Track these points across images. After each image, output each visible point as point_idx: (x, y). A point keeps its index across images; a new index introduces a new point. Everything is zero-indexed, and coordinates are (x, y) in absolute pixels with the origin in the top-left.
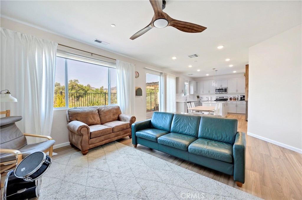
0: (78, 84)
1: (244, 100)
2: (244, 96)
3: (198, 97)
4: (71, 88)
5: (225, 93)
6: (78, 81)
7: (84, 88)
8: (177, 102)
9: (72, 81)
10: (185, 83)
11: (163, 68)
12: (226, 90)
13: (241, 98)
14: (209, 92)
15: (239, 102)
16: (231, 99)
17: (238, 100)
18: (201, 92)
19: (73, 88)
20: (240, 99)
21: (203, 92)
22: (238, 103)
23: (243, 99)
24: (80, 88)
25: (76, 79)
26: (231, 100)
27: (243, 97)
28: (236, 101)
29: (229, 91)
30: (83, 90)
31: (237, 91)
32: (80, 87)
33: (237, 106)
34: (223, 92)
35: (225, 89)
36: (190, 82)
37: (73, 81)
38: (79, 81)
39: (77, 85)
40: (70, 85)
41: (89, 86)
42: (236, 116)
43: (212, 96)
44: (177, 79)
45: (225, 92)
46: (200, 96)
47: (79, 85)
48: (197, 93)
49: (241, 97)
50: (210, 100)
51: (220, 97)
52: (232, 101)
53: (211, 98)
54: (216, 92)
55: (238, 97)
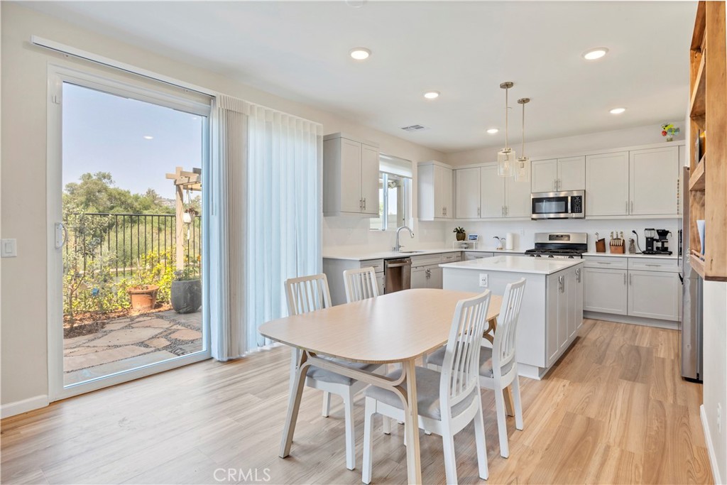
0: (111, 186)
1: (663, 250)
2: (663, 234)
3: (461, 234)
4: (83, 199)
5: (574, 215)
6: (109, 177)
7: (129, 201)
8: (325, 260)
9: (90, 176)
10: (383, 168)
11: (226, 73)
12: (576, 204)
13: (650, 242)
14: (505, 210)
15: (641, 263)
16: (601, 245)
17: (632, 250)
18: (473, 215)
19: (90, 199)
20: (643, 246)
21: (480, 214)
22: (636, 266)
23: (659, 245)
24: (115, 198)
25: (103, 172)
26: (604, 251)
27: (657, 237)
28: (627, 254)
29: (591, 207)
30: (128, 206)
31: (629, 206)
32: (118, 197)
33: (628, 280)
34: (566, 211)
35: (573, 198)
36: (419, 165)
37: (94, 178)
38: (112, 178)
39: (106, 189)
40: (82, 190)
41: (151, 193)
42: (625, 331)
43: (518, 231)
44: (329, 144)
45: (573, 211)
46: (469, 231)
47: (114, 189)
48: (454, 216)
49: (649, 234)
50: (509, 248)
51: (551, 237)
52: (608, 253)
53: (514, 237)
54: (534, 212)
55: (634, 237)
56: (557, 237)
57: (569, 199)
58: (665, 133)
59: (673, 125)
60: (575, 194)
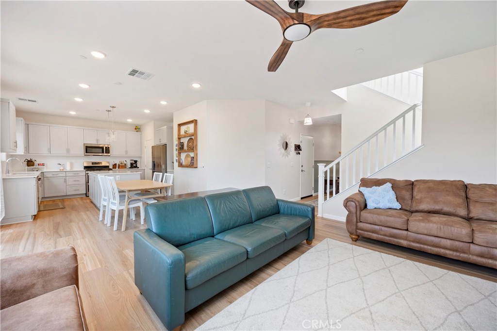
1: (136, 167)
2: (136, 162)
3: (31, 163)
5: (106, 154)
12: (107, 150)
13: (132, 164)
14: (68, 150)
15: (129, 171)
16: (115, 166)
17: (126, 167)
20: (129, 165)
21: (49, 151)
23: (135, 165)
26: (116, 168)
27: (134, 163)
28: (124, 169)
29: (113, 151)
31: (126, 152)
34: (103, 152)
35: (106, 148)
43: (74, 161)
48: (29, 152)
49: (131, 162)
51: (93, 163)
53: (72, 165)
54: (86, 152)
55: (125, 163)
56: (96, 163)
57: (104, 148)
58: (136, 129)
59: (138, 127)
60: (106, 146)
